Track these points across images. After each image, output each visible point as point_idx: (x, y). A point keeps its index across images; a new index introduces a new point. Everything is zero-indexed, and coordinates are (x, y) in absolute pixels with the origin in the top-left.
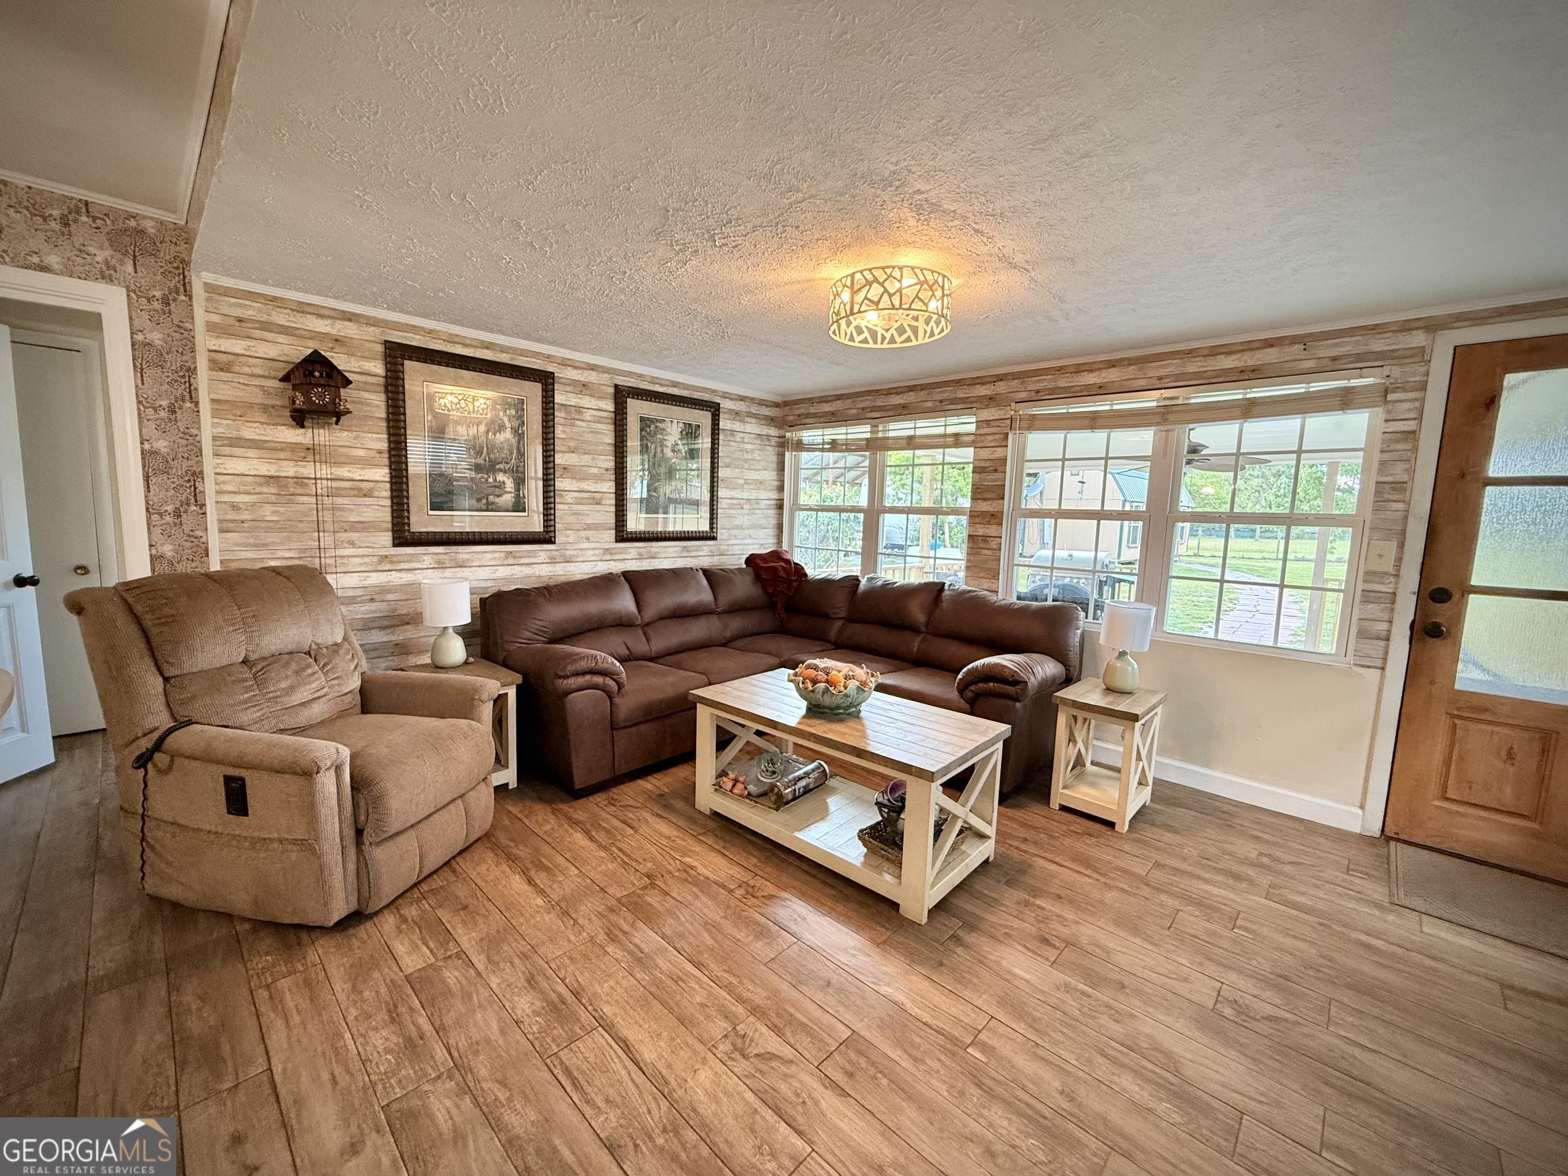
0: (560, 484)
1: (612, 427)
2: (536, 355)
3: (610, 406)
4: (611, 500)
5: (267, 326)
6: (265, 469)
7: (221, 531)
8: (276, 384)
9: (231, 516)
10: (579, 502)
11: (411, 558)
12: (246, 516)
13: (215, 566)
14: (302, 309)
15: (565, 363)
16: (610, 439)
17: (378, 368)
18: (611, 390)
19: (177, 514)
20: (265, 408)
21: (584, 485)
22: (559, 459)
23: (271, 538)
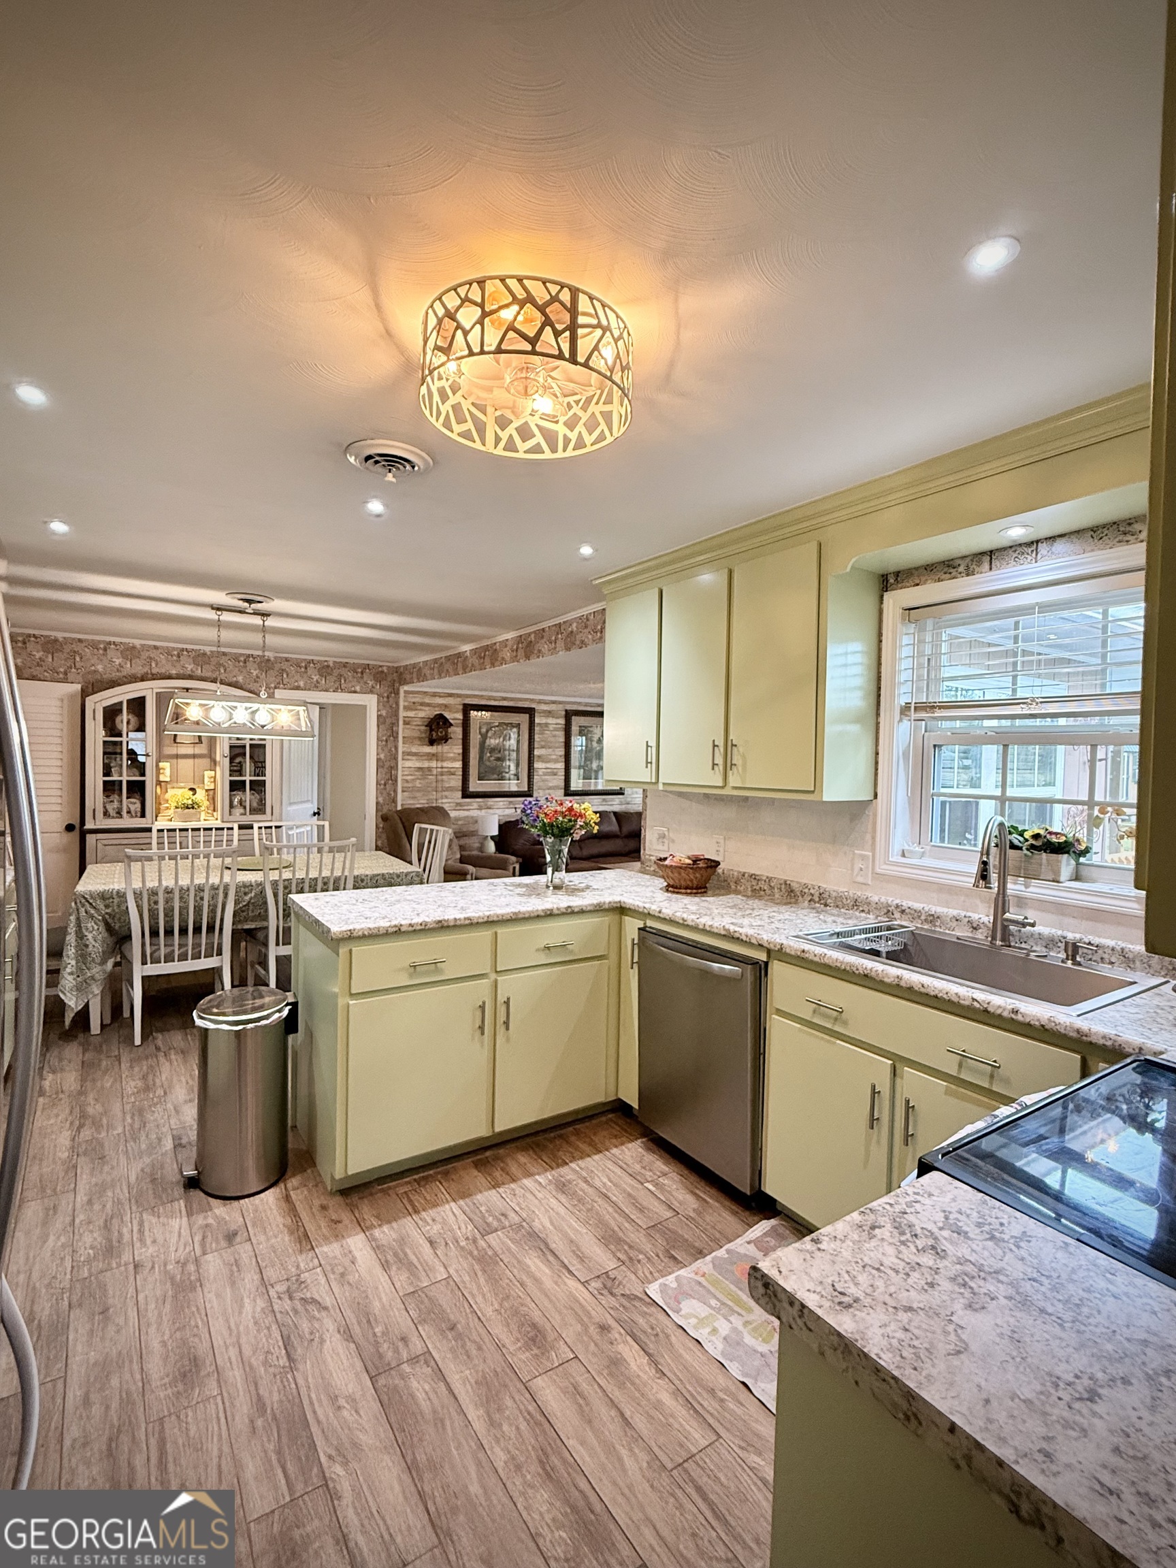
0: (536, 765)
1: (563, 733)
2: (526, 700)
3: (562, 721)
4: (562, 773)
5: (422, 704)
6: (418, 765)
7: (403, 791)
8: (423, 728)
9: (406, 785)
10: (545, 774)
11: (469, 804)
12: (410, 785)
13: (399, 808)
14: (434, 695)
15: (540, 702)
16: (562, 739)
17: (460, 716)
18: (564, 713)
19: (385, 785)
20: (420, 739)
21: (548, 765)
22: (536, 752)
23: (418, 794)
